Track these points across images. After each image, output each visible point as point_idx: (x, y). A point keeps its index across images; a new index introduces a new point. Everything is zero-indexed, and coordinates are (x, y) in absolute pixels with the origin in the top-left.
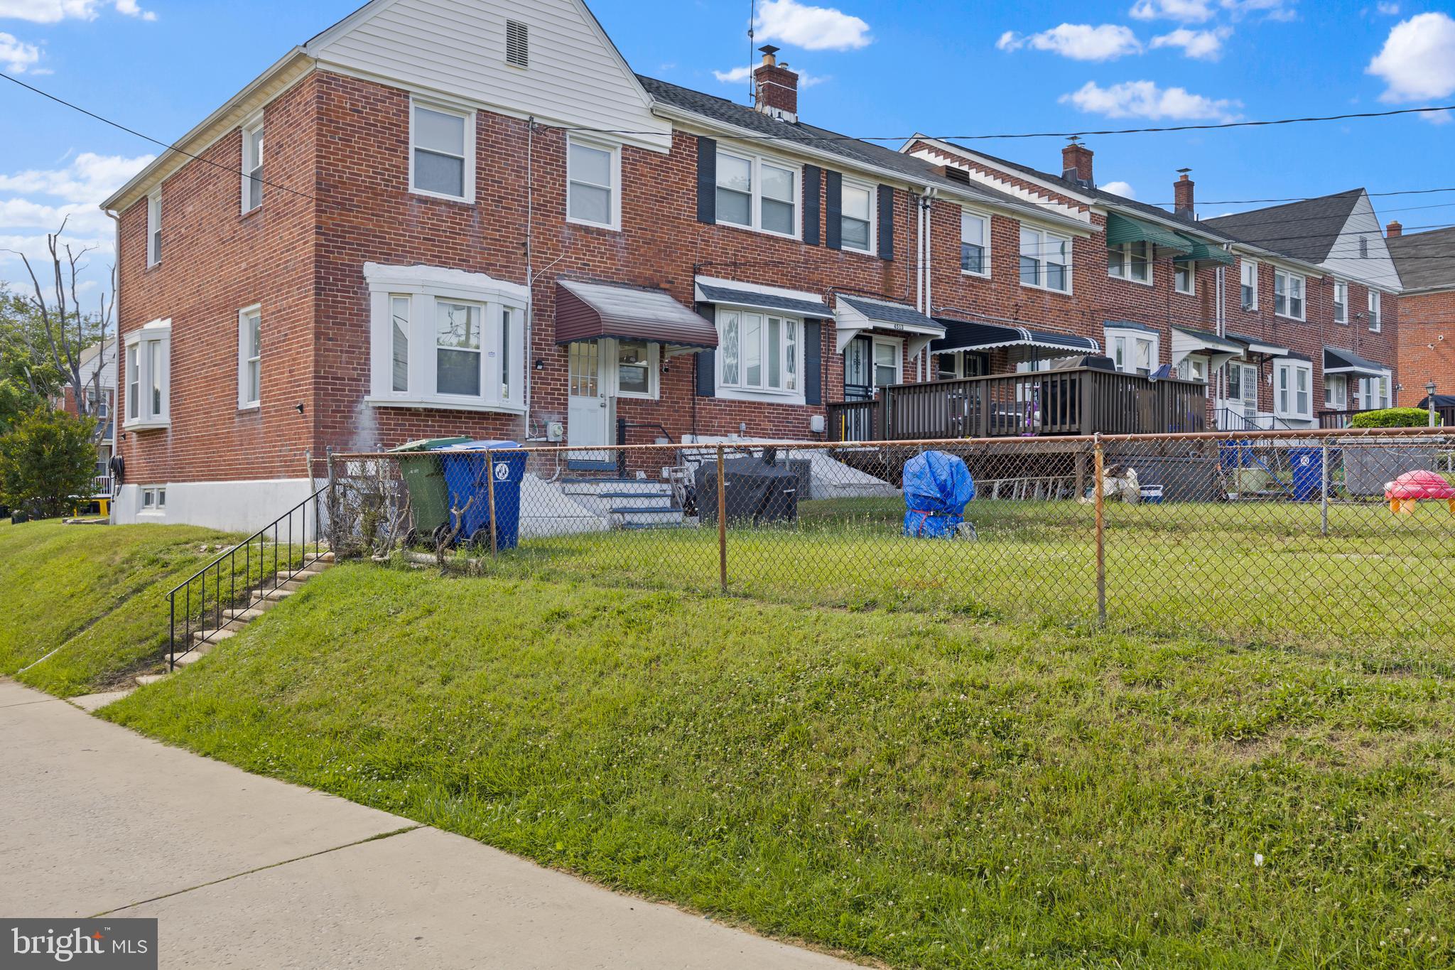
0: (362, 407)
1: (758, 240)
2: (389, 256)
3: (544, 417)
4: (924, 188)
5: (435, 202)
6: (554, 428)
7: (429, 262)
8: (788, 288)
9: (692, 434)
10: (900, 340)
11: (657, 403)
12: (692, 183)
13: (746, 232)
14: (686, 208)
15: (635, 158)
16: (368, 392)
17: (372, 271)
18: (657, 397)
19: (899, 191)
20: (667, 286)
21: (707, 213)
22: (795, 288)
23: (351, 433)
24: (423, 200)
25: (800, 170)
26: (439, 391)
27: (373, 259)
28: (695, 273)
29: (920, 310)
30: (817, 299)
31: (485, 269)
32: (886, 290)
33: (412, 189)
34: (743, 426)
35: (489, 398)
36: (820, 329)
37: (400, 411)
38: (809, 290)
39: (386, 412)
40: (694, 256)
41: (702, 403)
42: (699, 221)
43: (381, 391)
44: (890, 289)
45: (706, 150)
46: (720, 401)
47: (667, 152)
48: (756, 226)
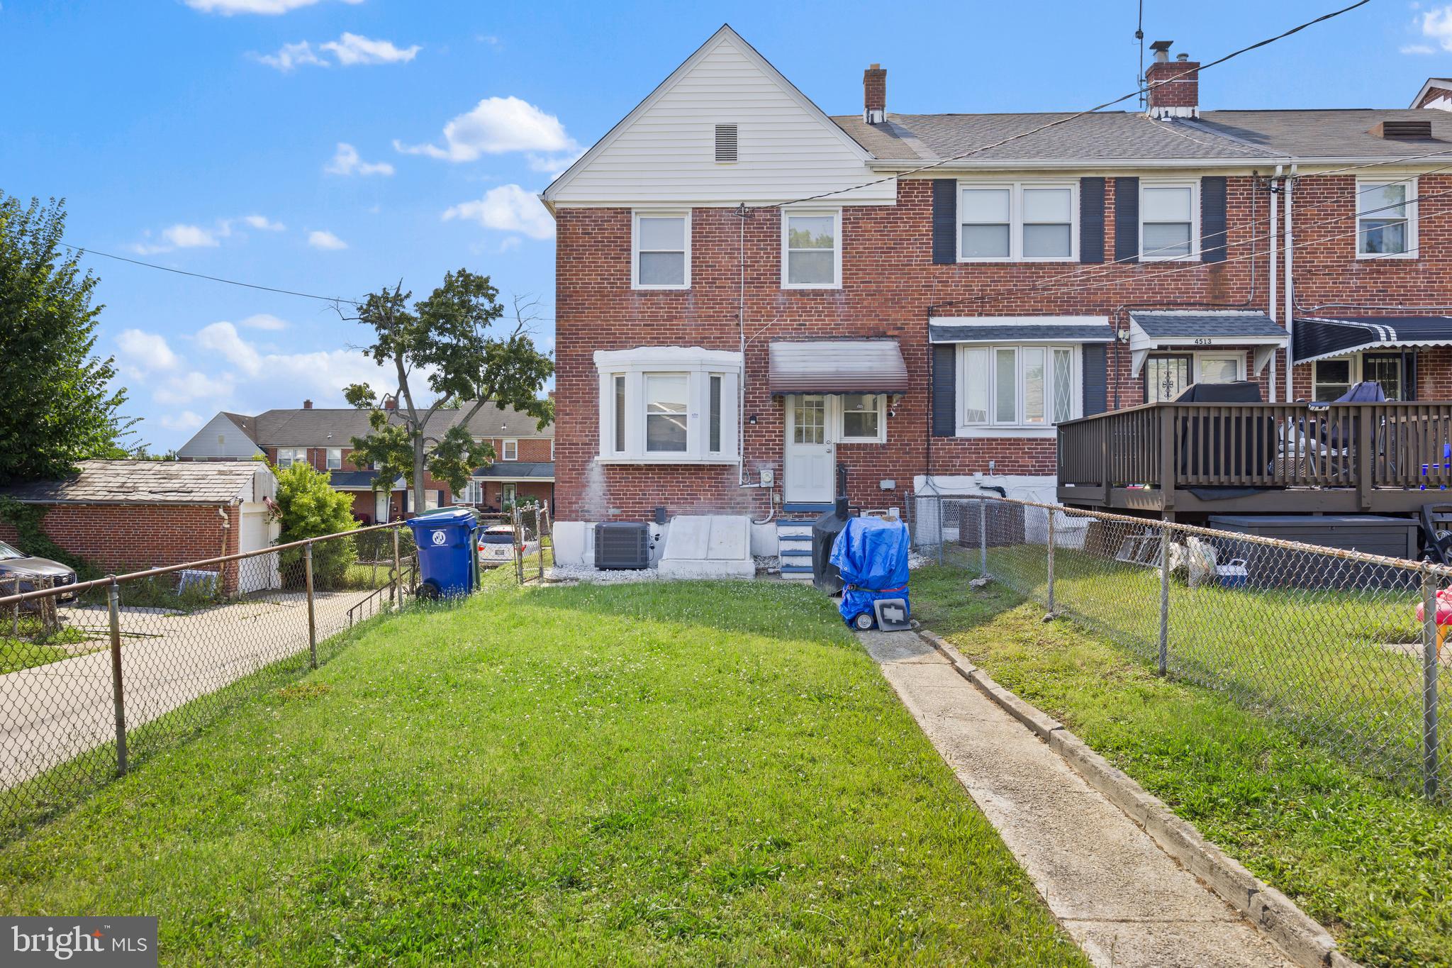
0: (592, 465)
1: (1015, 270)
2: (615, 343)
3: (759, 465)
4: (1273, 167)
5: (653, 293)
6: (767, 477)
7: (649, 344)
8: (1058, 315)
9: (927, 474)
10: (1244, 352)
11: (883, 446)
12: (926, 227)
13: (1009, 264)
14: (919, 252)
15: (855, 217)
16: (598, 453)
17: (600, 357)
18: (884, 441)
19: (1237, 179)
20: (896, 333)
21: (944, 251)
22: (1067, 313)
23: (584, 486)
24: (643, 294)
25: (1078, 185)
26: (649, 449)
27: (601, 348)
28: (929, 315)
29: (1273, 317)
30: (1103, 321)
31: (699, 343)
32: (1216, 297)
33: (636, 285)
34: (992, 464)
35: (696, 452)
36: (1105, 353)
37: (624, 467)
38: (1088, 313)
39: (610, 468)
40: (930, 300)
41: (939, 444)
42: (935, 263)
43: (607, 453)
44: (1223, 295)
45: (944, 193)
46: (962, 440)
47: (894, 203)
48: (1017, 256)
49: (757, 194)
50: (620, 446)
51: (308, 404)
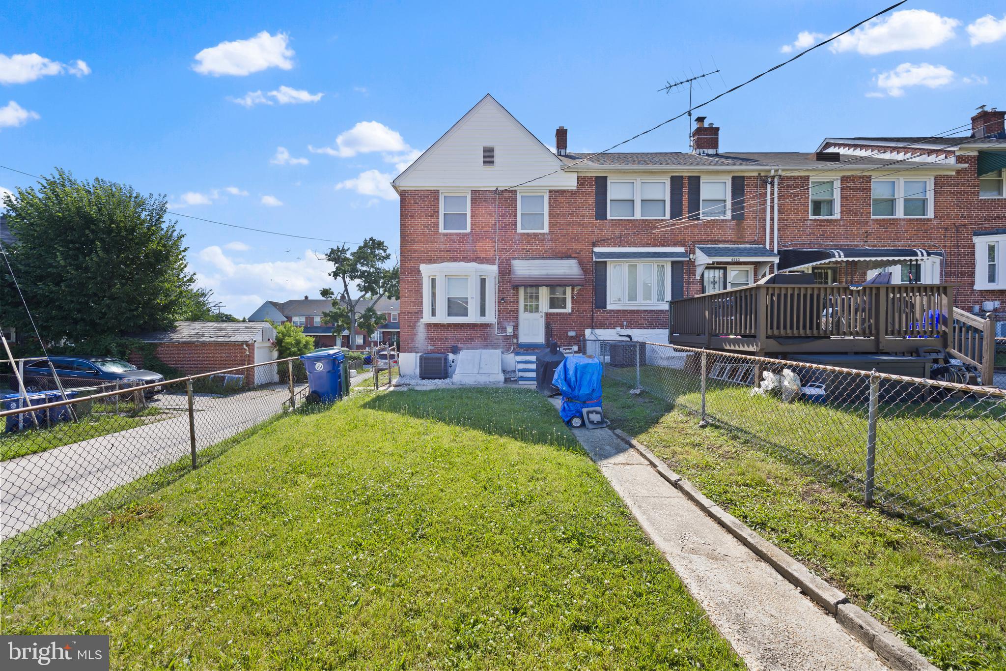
0: (419, 324)
1: (637, 223)
2: (431, 261)
3: (505, 324)
4: (770, 171)
5: (451, 234)
6: (510, 330)
7: (449, 261)
8: (659, 246)
9: (592, 328)
10: (752, 266)
11: (569, 314)
12: (592, 201)
13: (634, 220)
14: (588, 212)
15: (556, 195)
16: (422, 318)
17: (423, 268)
18: (570, 311)
19: (750, 177)
20: (576, 255)
21: (601, 214)
22: (664, 246)
23: (415, 335)
24: (446, 235)
25: (669, 180)
26: (449, 315)
27: (424, 263)
28: (593, 246)
29: (768, 247)
30: (682, 250)
31: (474, 260)
32: (738, 238)
33: (442, 230)
34: (625, 323)
35: (473, 317)
36: (683, 266)
37: (436, 325)
38: (674, 245)
39: (429, 326)
40: (594, 238)
41: (598, 313)
42: (596, 219)
43: (427, 318)
44: (743, 237)
45: (601, 183)
46: (610, 311)
47: (575, 188)
48: (638, 216)
49: (503, 183)
50: (434, 314)
51: (306, 297)
